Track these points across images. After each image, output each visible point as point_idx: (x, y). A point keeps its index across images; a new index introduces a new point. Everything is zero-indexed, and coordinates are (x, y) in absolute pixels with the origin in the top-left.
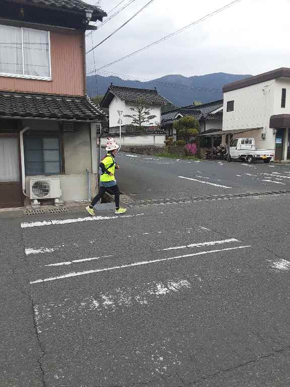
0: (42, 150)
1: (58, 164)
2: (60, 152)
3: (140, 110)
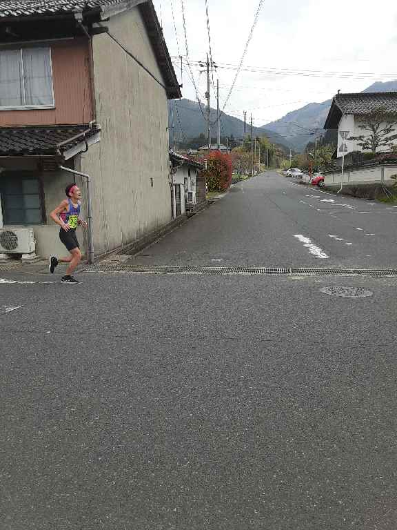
0: (22, 195)
2: (40, 196)
3: (375, 127)
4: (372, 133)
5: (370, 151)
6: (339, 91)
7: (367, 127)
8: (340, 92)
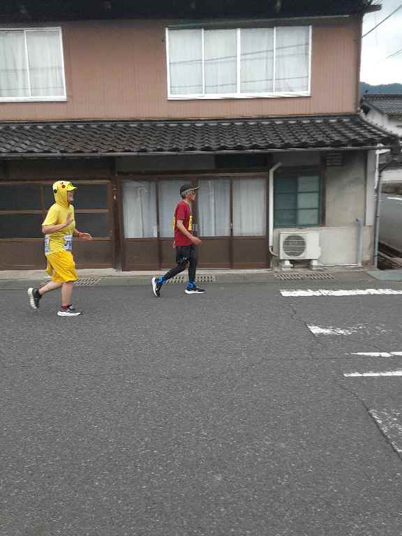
0: (296, 194)
1: (316, 212)
2: (319, 195)
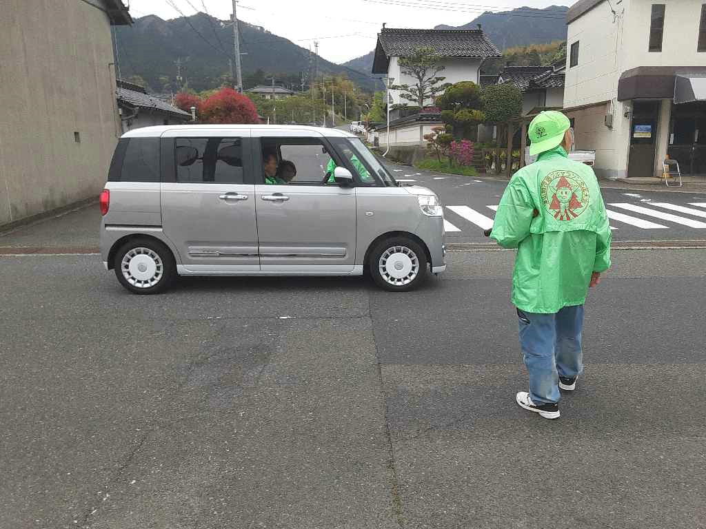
3: (421, 75)
4: (418, 82)
5: (417, 104)
6: (384, 24)
7: (413, 75)
8: (386, 27)
